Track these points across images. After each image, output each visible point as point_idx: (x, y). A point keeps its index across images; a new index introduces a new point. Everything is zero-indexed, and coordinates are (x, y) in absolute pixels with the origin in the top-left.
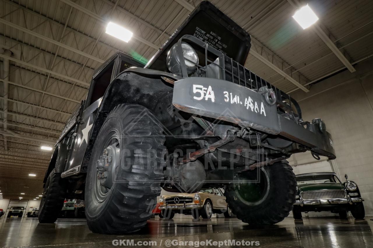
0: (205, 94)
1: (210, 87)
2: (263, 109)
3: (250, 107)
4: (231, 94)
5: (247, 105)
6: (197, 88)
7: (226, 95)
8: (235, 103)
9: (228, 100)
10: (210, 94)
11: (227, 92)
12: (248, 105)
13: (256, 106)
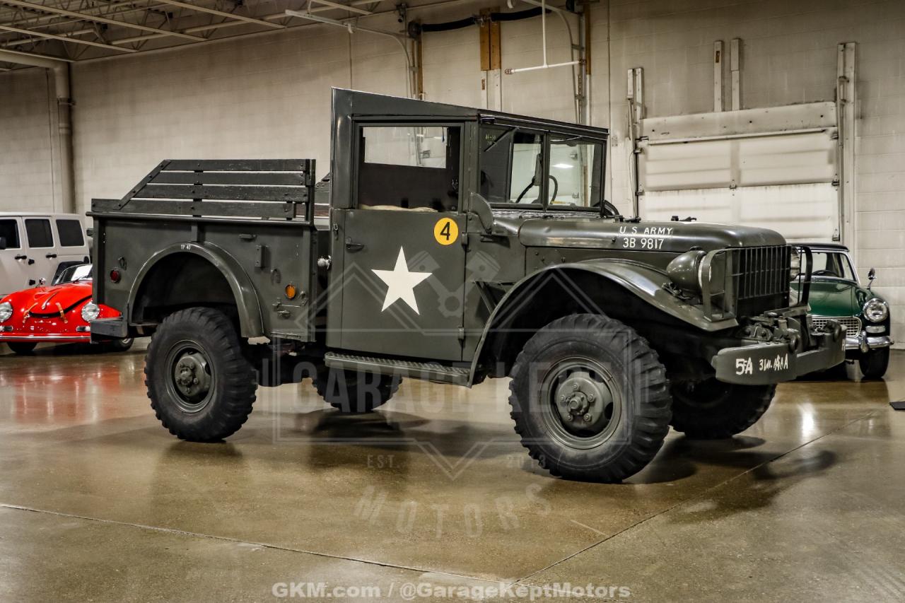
0: (745, 367)
1: (750, 359)
3: (777, 368)
4: (765, 360)
5: (775, 366)
6: (740, 363)
7: (761, 363)
9: (762, 367)
10: (749, 366)
11: (762, 360)
13: (782, 363)
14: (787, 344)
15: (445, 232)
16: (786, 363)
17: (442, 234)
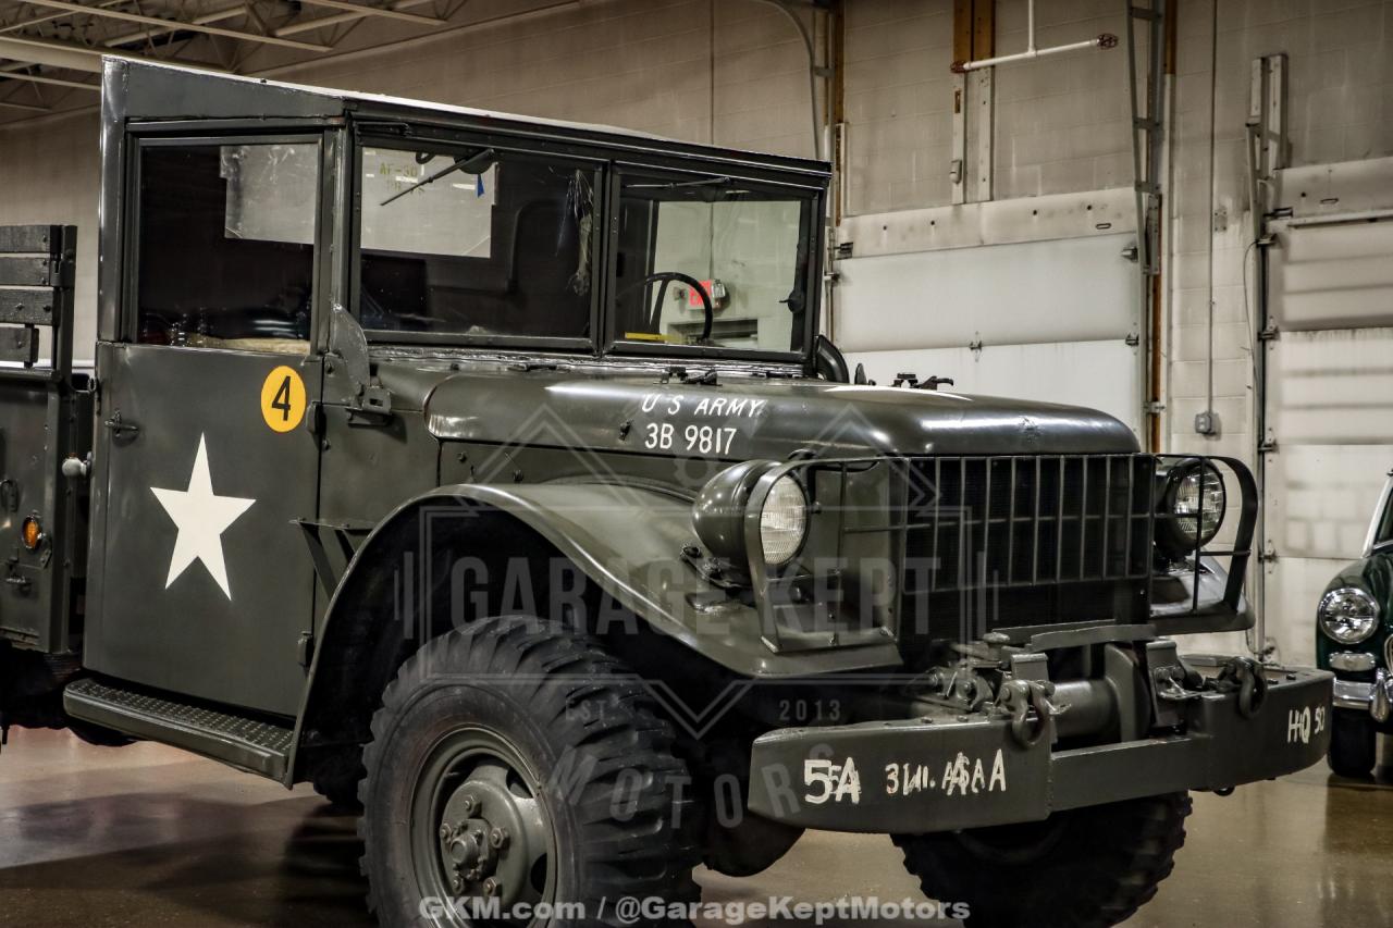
0: (835, 784)
1: (850, 762)
2: (998, 772)
3: (957, 788)
4: (906, 767)
5: (948, 782)
6: (815, 770)
7: (892, 774)
8: (915, 789)
9: (895, 789)
10: (848, 781)
11: (895, 766)
12: (954, 780)
13: (978, 774)
14: (1002, 723)
15: (282, 400)
16: (999, 775)
17: (275, 405)
